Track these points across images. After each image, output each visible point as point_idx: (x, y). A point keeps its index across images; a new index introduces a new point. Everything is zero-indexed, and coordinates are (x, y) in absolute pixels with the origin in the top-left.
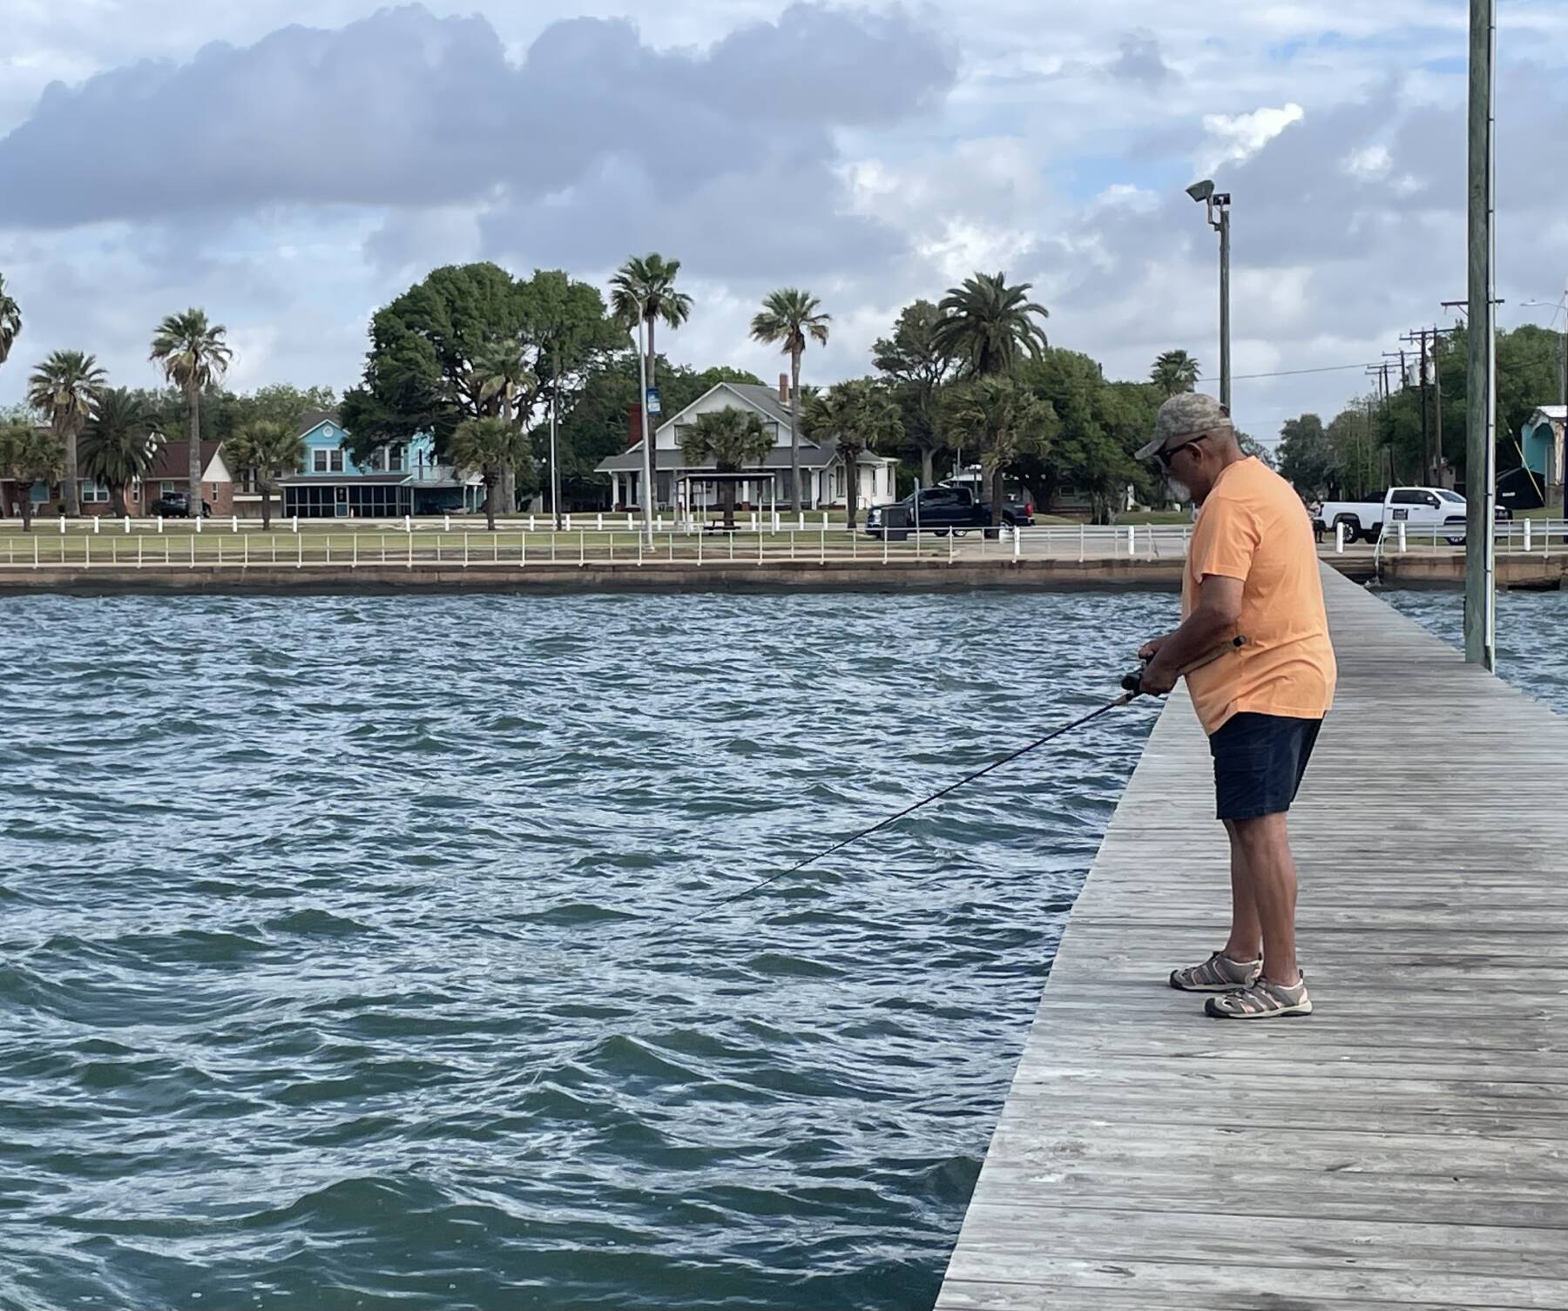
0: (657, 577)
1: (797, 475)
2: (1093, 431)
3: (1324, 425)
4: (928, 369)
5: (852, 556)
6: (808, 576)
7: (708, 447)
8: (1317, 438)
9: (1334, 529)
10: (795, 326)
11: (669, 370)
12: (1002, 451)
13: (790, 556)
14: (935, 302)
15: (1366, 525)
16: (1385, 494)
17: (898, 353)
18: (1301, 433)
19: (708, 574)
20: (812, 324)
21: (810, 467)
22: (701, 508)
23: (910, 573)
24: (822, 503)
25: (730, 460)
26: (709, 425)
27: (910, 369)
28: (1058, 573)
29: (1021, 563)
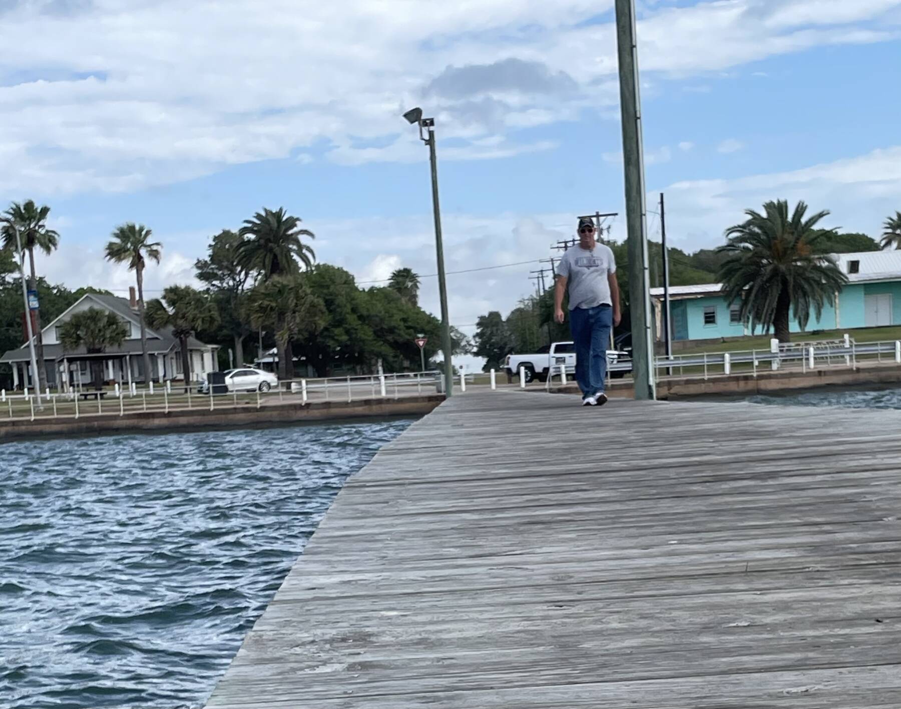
0: (47, 428)
1: (147, 358)
2: (352, 319)
3: (504, 318)
4: (234, 279)
5: (188, 406)
6: (157, 422)
7: (79, 338)
8: (500, 327)
9: (518, 373)
10: (137, 251)
11: (48, 288)
12: (289, 329)
13: (142, 409)
14: (235, 230)
15: (539, 369)
16: (549, 347)
17: (212, 269)
18: (489, 323)
19: (84, 424)
20: (149, 249)
21: (156, 353)
22: (78, 385)
23: (231, 416)
24: (166, 378)
25: (97, 347)
26: (78, 322)
27: (221, 279)
28: (335, 411)
29: (308, 405)
